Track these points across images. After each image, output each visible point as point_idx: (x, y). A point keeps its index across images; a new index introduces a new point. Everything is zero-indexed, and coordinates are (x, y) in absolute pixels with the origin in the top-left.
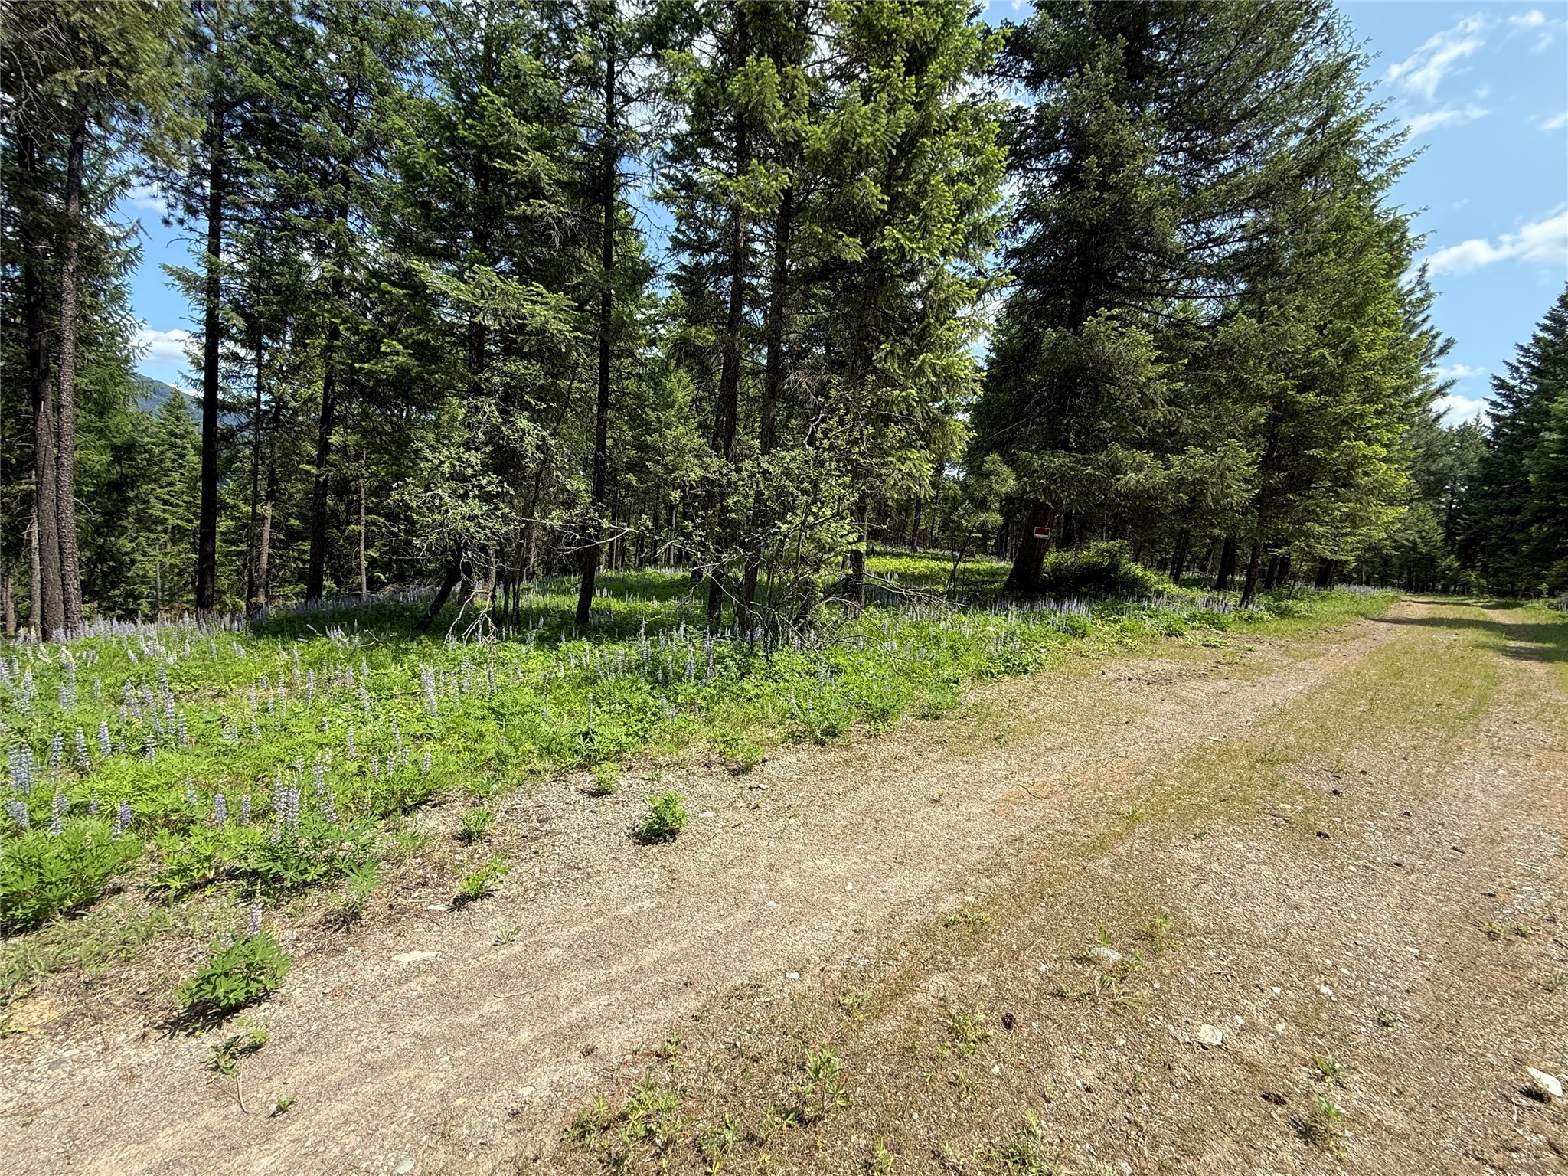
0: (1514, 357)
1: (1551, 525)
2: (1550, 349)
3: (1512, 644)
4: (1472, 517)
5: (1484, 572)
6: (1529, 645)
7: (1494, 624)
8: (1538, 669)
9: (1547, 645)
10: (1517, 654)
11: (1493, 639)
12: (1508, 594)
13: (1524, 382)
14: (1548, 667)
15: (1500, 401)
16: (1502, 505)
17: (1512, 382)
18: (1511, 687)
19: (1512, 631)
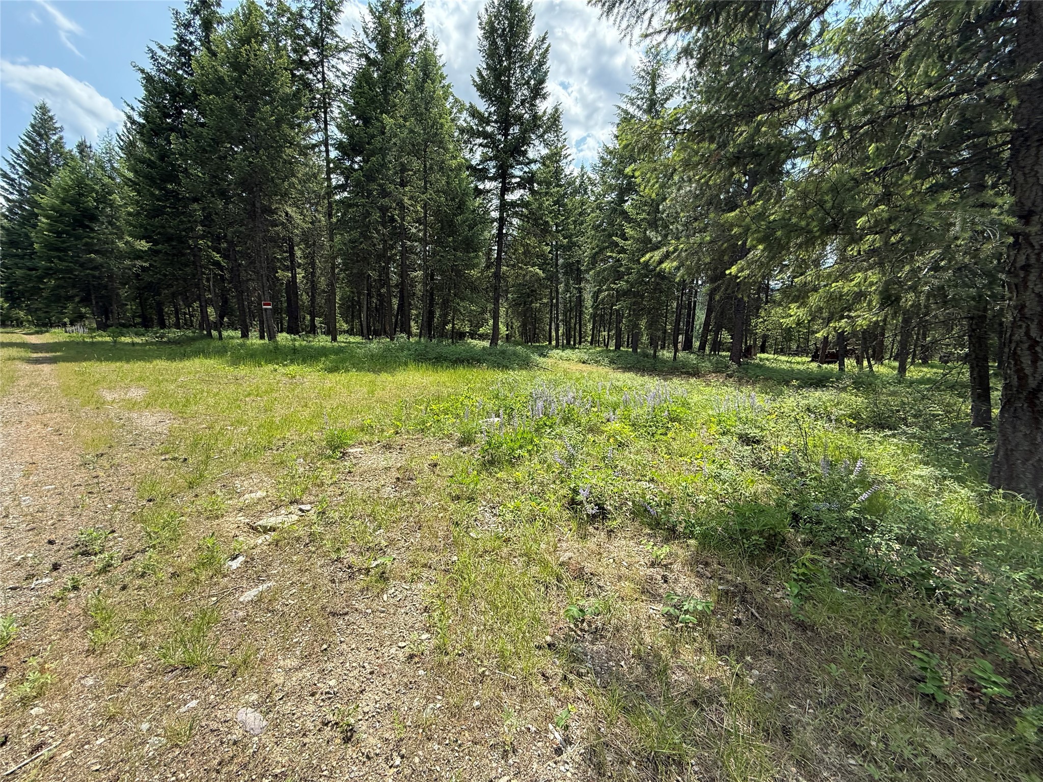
0: (10, 157)
1: (55, 279)
2: (33, 160)
3: (35, 355)
4: (10, 271)
5: (29, 311)
6: (48, 355)
7: (27, 344)
8: (46, 368)
9: (58, 354)
10: (37, 361)
11: (23, 353)
12: (44, 325)
13: (20, 177)
14: (53, 366)
15: (7, 187)
16: (28, 264)
17: (13, 176)
18: (23, 383)
19: (35, 348)
